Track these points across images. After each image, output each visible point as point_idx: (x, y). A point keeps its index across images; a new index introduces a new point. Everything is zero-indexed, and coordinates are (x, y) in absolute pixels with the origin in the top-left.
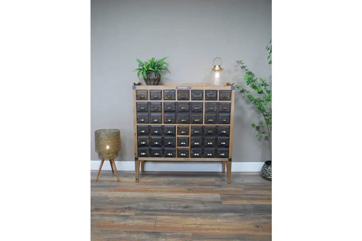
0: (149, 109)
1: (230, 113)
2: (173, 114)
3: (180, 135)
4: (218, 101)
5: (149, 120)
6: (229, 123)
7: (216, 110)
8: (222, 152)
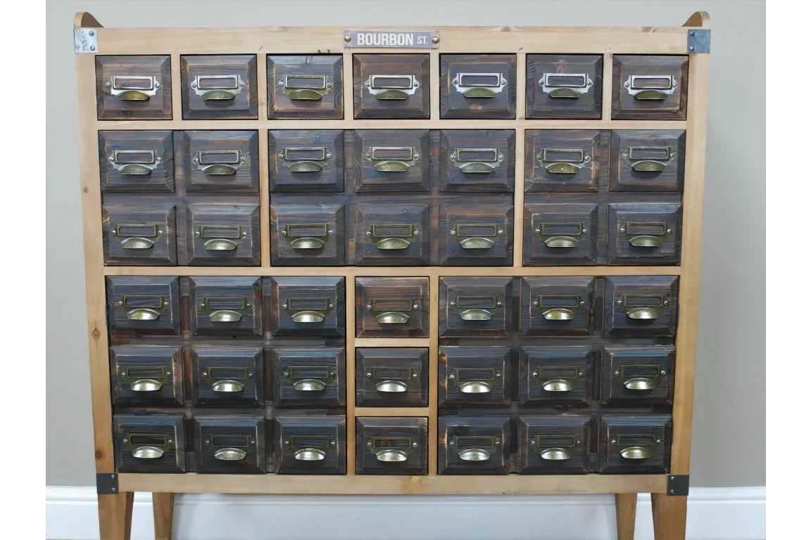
0: (179, 173)
1: (681, 200)
2: (328, 209)
3: (369, 334)
4: (606, 122)
5: (182, 243)
6: (675, 260)
7: (597, 180)
8: (629, 437)
